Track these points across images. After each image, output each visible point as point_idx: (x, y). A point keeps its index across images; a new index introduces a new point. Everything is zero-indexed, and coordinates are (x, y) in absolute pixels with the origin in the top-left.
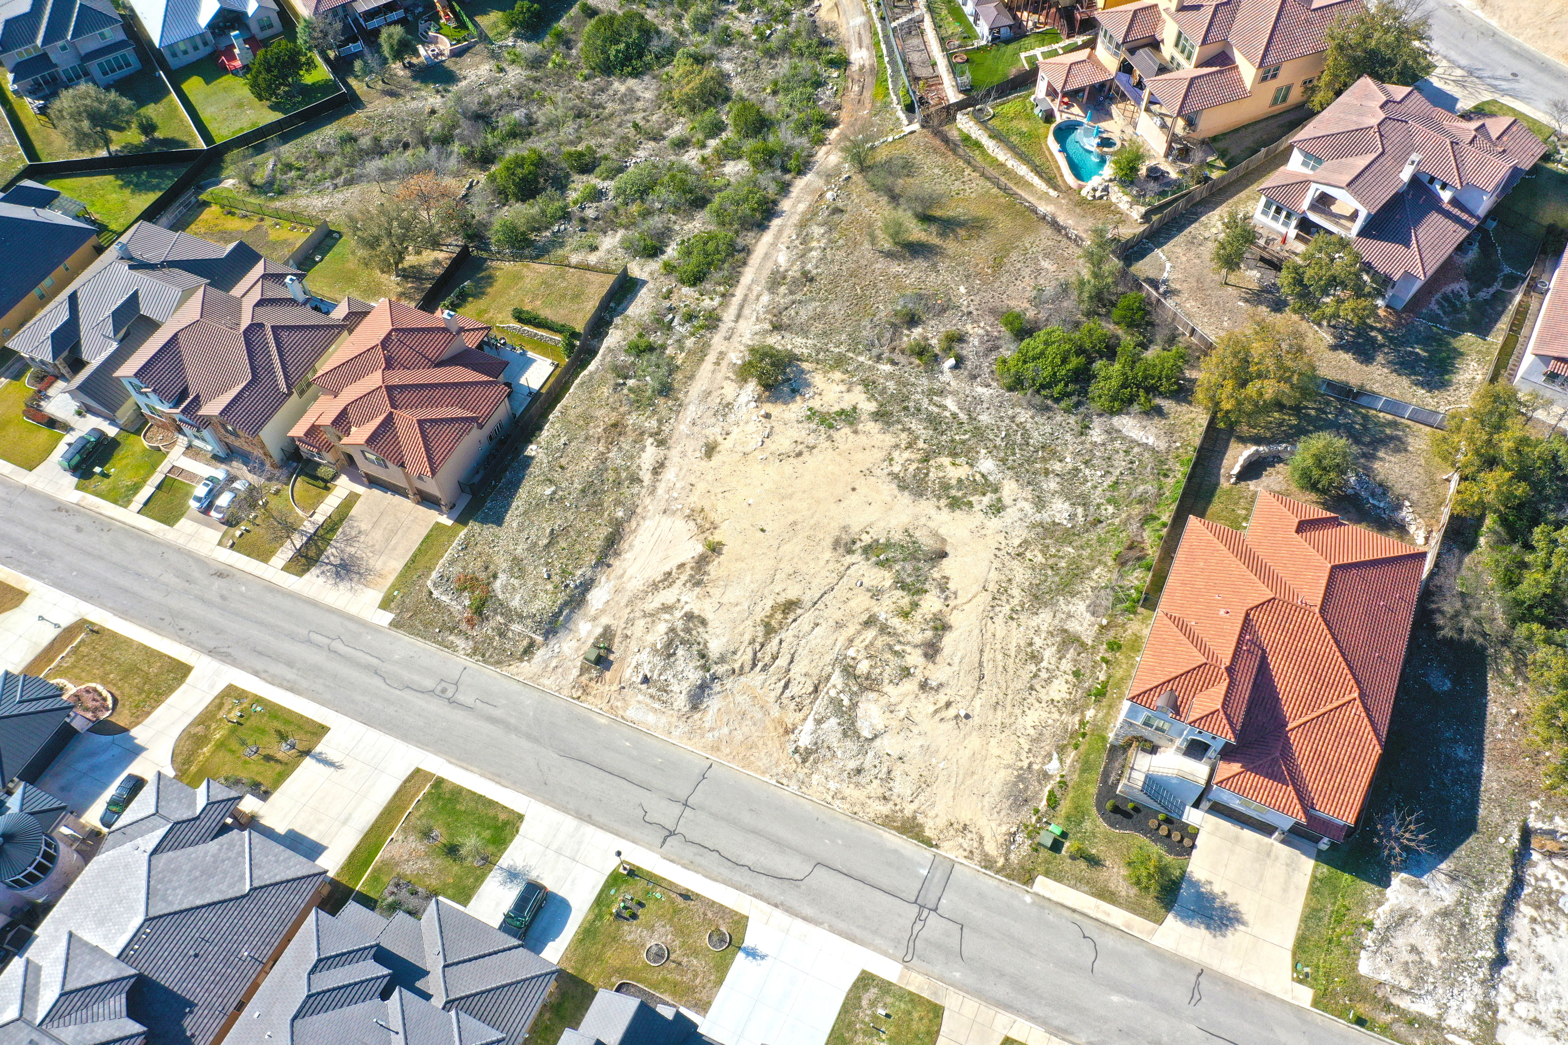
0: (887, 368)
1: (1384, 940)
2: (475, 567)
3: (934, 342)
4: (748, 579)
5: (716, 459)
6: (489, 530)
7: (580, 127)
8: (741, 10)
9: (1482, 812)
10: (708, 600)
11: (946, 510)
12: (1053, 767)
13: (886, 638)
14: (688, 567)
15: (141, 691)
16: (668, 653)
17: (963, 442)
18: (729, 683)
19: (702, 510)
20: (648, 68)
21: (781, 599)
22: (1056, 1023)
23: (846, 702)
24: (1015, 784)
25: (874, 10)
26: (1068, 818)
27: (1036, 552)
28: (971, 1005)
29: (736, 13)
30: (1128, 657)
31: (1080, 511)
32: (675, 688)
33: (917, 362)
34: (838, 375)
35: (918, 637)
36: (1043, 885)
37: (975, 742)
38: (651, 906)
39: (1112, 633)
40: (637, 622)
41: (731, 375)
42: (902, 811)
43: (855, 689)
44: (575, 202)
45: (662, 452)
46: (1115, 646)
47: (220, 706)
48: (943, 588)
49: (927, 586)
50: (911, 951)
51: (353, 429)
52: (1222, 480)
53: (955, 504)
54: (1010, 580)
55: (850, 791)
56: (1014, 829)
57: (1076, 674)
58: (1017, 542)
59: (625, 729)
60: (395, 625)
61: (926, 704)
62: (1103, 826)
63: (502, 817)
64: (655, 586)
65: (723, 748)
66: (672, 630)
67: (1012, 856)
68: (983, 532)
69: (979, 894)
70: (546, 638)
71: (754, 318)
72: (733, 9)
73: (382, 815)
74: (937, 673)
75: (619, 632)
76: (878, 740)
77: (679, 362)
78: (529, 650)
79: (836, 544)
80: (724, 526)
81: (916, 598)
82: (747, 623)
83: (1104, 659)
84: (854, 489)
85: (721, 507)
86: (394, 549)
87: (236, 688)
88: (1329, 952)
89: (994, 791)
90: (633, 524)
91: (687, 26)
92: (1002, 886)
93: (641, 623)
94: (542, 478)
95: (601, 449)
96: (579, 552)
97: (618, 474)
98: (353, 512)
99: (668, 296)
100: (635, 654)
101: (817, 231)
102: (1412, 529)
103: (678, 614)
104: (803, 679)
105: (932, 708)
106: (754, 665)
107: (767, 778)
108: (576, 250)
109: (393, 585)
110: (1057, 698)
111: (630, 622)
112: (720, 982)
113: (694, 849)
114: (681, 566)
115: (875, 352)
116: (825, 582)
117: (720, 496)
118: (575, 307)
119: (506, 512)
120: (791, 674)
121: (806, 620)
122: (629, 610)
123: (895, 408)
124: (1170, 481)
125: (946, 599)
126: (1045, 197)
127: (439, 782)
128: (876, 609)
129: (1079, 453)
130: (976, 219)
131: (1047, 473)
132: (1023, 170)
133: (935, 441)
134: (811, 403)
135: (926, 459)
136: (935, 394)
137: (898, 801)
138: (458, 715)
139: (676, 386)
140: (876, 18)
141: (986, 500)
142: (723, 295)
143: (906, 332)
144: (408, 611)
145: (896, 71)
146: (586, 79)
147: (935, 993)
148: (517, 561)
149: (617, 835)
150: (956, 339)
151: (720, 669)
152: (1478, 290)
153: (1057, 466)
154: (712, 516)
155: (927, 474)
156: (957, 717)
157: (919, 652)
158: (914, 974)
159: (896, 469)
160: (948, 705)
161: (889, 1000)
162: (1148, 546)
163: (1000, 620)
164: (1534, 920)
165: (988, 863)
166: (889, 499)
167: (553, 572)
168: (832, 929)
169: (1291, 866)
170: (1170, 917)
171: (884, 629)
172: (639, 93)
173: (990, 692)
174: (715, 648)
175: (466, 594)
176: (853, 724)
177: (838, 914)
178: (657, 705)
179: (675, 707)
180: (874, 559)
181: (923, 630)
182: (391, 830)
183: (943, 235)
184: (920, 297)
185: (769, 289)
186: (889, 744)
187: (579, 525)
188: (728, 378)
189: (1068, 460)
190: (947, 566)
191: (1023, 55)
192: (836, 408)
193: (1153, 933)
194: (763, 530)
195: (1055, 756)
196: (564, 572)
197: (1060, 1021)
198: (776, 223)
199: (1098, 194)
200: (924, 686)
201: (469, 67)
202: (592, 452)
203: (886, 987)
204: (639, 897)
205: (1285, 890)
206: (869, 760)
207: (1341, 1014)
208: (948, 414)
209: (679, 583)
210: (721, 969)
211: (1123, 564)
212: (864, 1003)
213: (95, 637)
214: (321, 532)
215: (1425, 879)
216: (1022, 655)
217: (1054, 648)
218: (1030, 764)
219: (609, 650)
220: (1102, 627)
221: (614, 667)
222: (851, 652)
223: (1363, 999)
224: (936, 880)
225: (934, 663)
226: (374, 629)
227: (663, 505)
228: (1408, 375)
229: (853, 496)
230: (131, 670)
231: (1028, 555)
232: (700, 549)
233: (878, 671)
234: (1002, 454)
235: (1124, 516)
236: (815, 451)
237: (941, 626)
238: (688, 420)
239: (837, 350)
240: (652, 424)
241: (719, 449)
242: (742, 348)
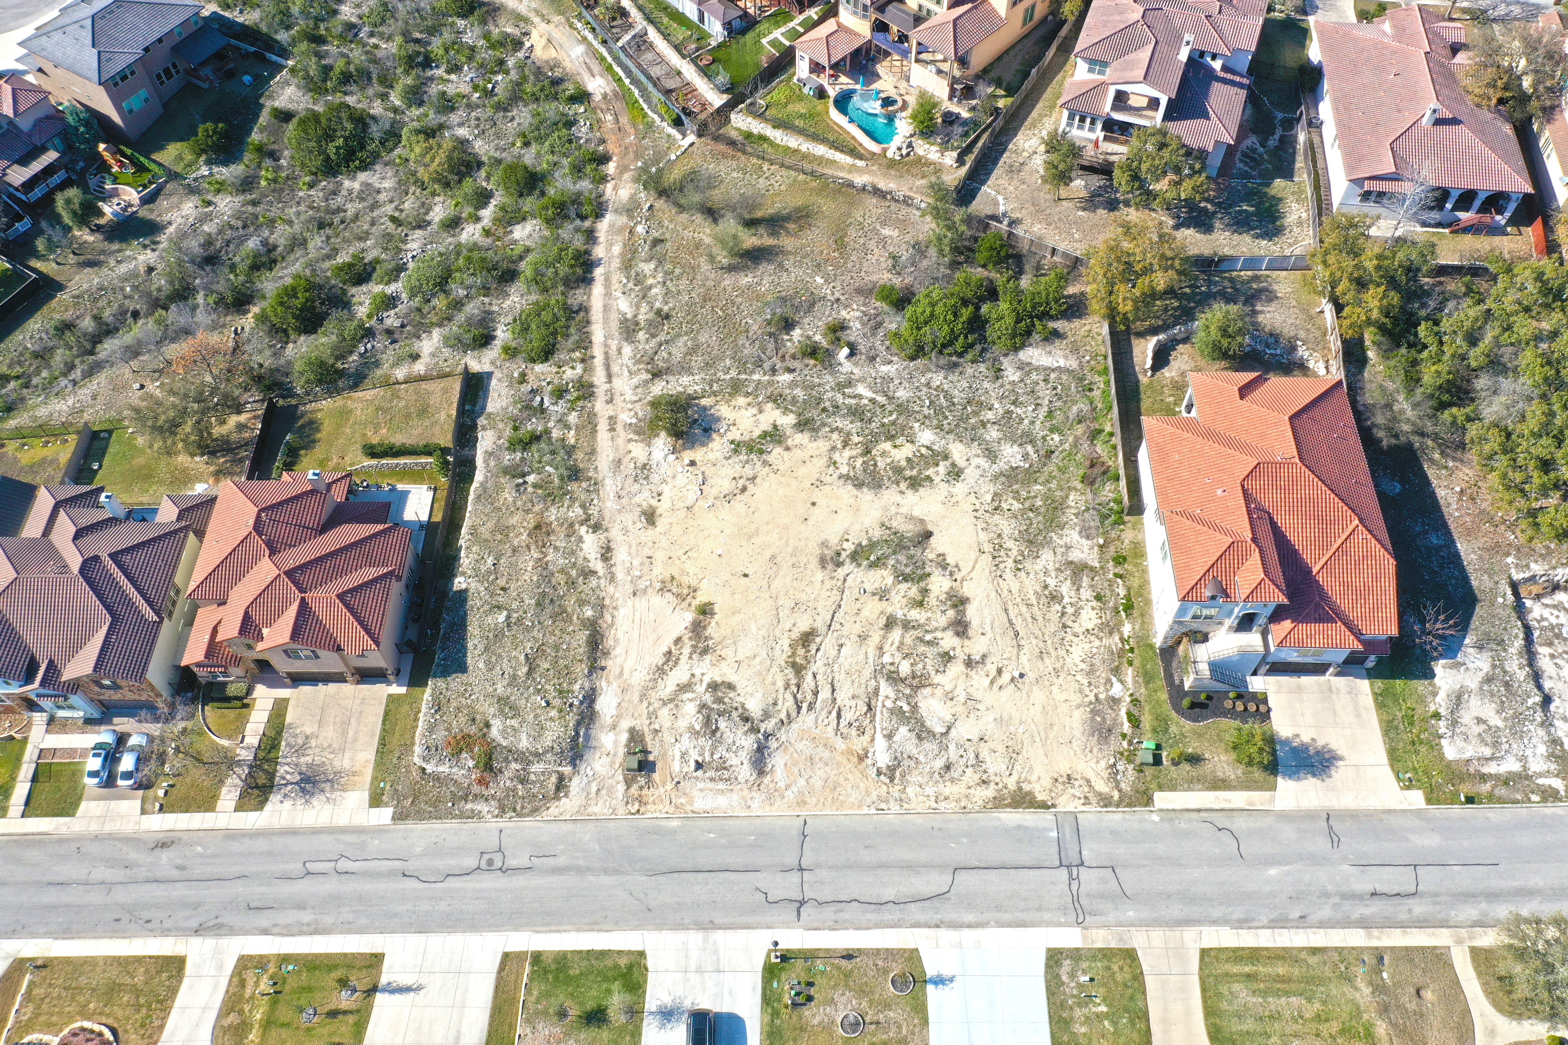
0: (785, 378)
1: (1454, 723)
2: (459, 724)
3: (818, 338)
4: (753, 627)
5: (662, 524)
6: (456, 681)
7: (328, 238)
8: (449, 72)
9: (1474, 583)
10: (724, 664)
11: (909, 493)
12: (1117, 689)
13: (912, 632)
14: (685, 639)
15: (138, 1008)
16: (710, 729)
17: (894, 423)
18: (783, 736)
19: (673, 578)
20: (376, 157)
21: (795, 635)
22: (1235, 916)
23: (906, 708)
24: (1093, 719)
25: (590, 37)
26: (1154, 730)
27: (1010, 501)
28: (1157, 935)
29: (446, 76)
30: (1136, 565)
31: (1029, 448)
32: (733, 761)
33: (812, 362)
34: (741, 401)
35: (943, 621)
36: (1163, 799)
37: (1039, 696)
38: (819, 981)
39: (1112, 549)
40: (659, 713)
41: (631, 436)
42: (1006, 787)
43: (908, 691)
44: (370, 316)
45: (602, 536)
46: (1120, 560)
47: (242, 984)
48: (944, 566)
49: (928, 570)
50: (1080, 911)
51: (265, 631)
52: (1140, 377)
53: (915, 484)
54: (999, 535)
55: (948, 789)
56: (1112, 761)
57: (1098, 598)
58: (989, 498)
59: (702, 823)
60: (399, 817)
61: (979, 680)
62: (1188, 725)
63: (623, 962)
64: (661, 671)
65: (808, 800)
66: (703, 706)
67: (1123, 785)
68: (954, 500)
69: (1112, 832)
70: (575, 766)
71: (626, 373)
72: (440, 72)
73: (492, 1016)
74: (976, 646)
75: (646, 730)
76: (953, 730)
77: (572, 441)
78: (561, 785)
79: (823, 562)
80: (704, 585)
81: (922, 584)
82: (773, 670)
83: (1116, 575)
84: (814, 504)
85: (691, 567)
86: (355, 740)
87: (251, 958)
88: (1417, 752)
89: (1077, 733)
90: (608, 618)
91: (398, 103)
92: (1127, 816)
93: (664, 713)
94: (486, 607)
95: (536, 555)
96: (566, 667)
97: (567, 574)
98: (289, 719)
99: (523, 378)
100: (673, 745)
101: (648, 268)
102: (1311, 364)
103: (701, 689)
104: (853, 703)
105: (987, 681)
106: (799, 708)
107: (865, 810)
108: (397, 363)
109: (374, 778)
110: (1090, 627)
111: (652, 715)
112: (925, 1022)
113: (832, 908)
114: (678, 641)
115: (767, 365)
116: (829, 602)
117: (684, 558)
118: (427, 422)
119: (465, 655)
120: (839, 702)
121: (828, 645)
122: (645, 704)
123: (814, 413)
124: (1096, 393)
125: (951, 574)
126: (852, 169)
127: (537, 957)
128: (890, 610)
129: (1003, 397)
130: (798, 210)
131: (984, 424)
132: (820, 150)
133: (867, 432)
134: (730, 436)
135: (867, 452)
136: (845, 386)
137: (998, 779)
138: (519, 881)
139: (581, 466)
140: (595, 43)
141: (942, 468)
142: (583, 361)
143: (786, 337)
144: (406, 798)
145: (643, 90)
146: (311, 186)
147: (1121, 939)
148: (503, 701)
149: (748, 928)
150: (837, 329)
151: (769, 726)
152: (1266, 140)
153: (990, 415)
154: (685, 580)
155: (875, 465)
156: (1013, 680)
157: (950, 633)
158: (1094, 931)
159: (844, 470)
160: (1000, 671)
161: (1085, 965)
162: (1106, 459)
163: (1008, 575)
164: (1552, 656)
165: (1106, 801)
166: (852, 501)
167: (550, 698)
168: (1000, 924)
169: (1353, 692)
170: (1279, 779)
171: (907, 625)
172: (377, 185)
173: (1030, 645)
174: (754, 707)
175: (464, 755)
176: (923, 725)
177: (998, 908)
178: (721, 786)
179: (741, 779)
180: (865, 563)
181: (943, 612)
182: (512, 1027)
183: (774, 234)
184: (784, 300)
185: (627, 340)
186: (965, 730)
187: (551, 640)
188: (630, 441)
189: (996, 406)
190: (938, 544)
191: (764, 41)
192: (757, 433)
193: (1272, 800)
194: (746, 575)
195: (1114, 679)
196: (561, 692)
197: (1238, 914)
198: (598, 272)
199: (904, 152)
200: (969, 663)
201: (168, 210)
202: (528, 562)
203: (1076, 955)
204: (804, 977)
205: (1358, 715)
206: (953, 753)
207: (1453, 799)
208: (866, 402)
209: (684, 658)
210: (920, 1009)
211: (1092, 483)
212: (1065, 978)
213: (43, 973)
214: (261, 754)
215: (1460, 658)
216: (1043, 600)
217: (1069, 582)
218: (1096, 696)
219: (645, 752)
220: (1101, 547)
221: (659, 766)
222: (887, 659)
223: (1462, 780)
224: (1068, 837)
225: (968, 638)
226: (378, 831)
227: (629, 588)
228: (1247, 232)
229: (816, 510)
230: (112, 991)
231: (1005, 506)
232: (689, 616)
233: (920, 666)
234: (935, 422)
235: (1071, 439)
236: (757, 481)
237: (959, 602)
238: (612, 495)
239: (728, 377)
240: (577, 512)
241: (658, 512)
242: (630, 406)
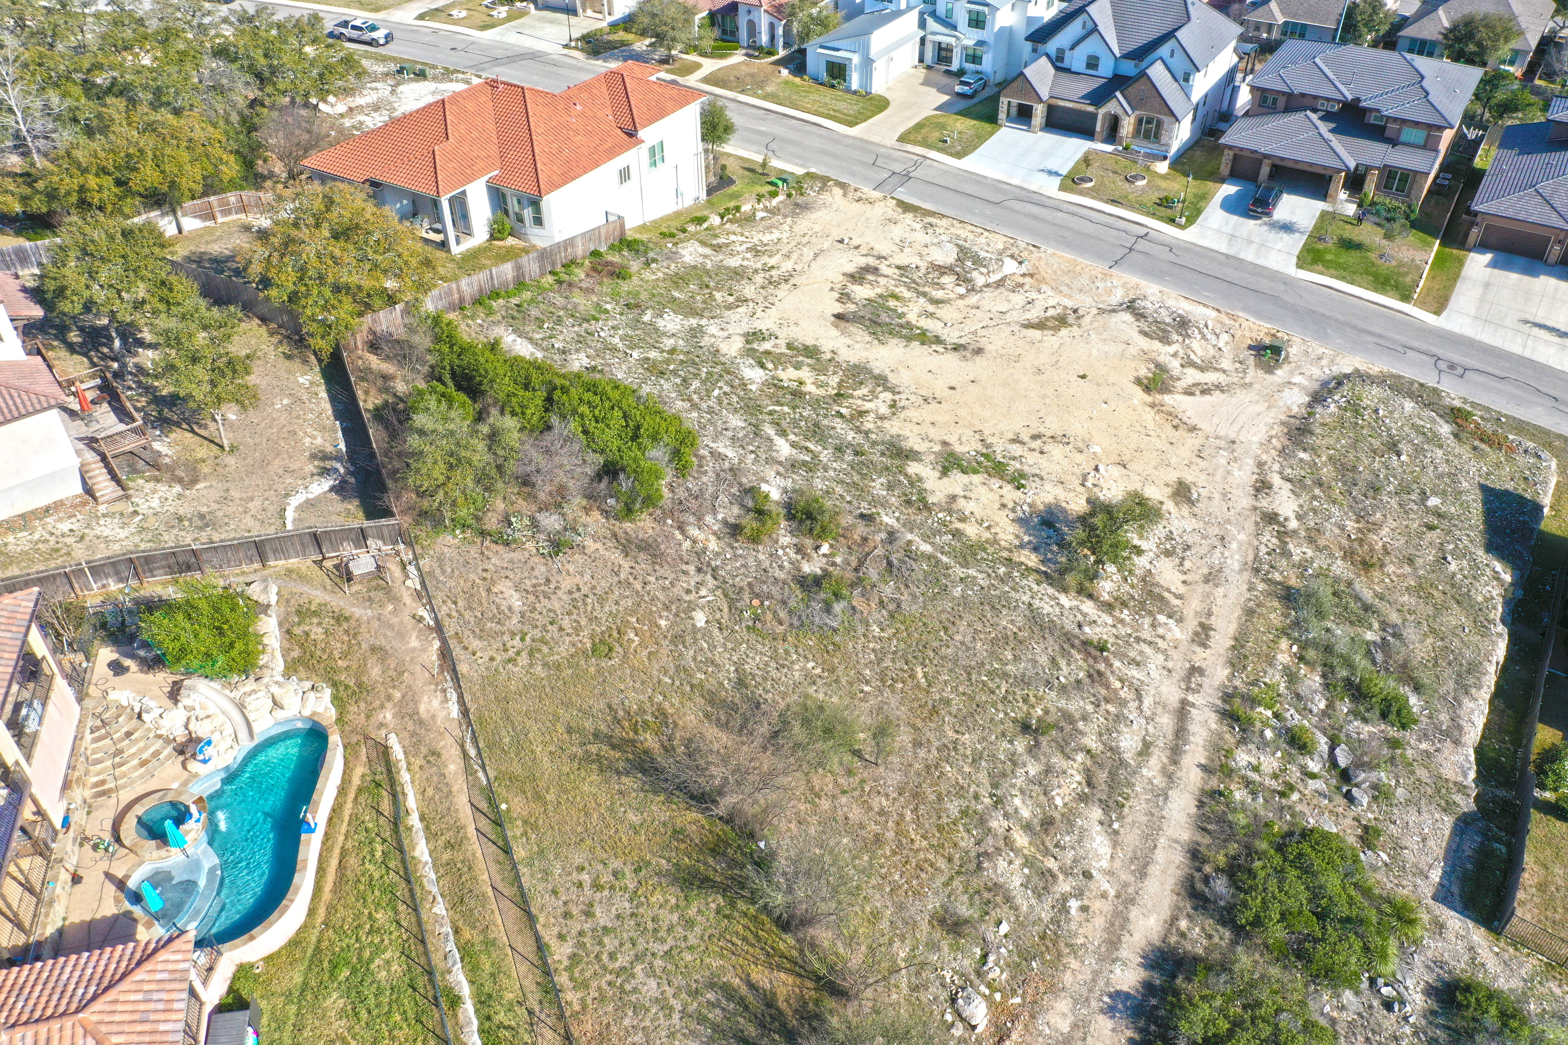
10: (1144, 349)
11: (824, 349)
12: (762, 213)
13: (920, 290)
17: (778, 403)
19: (1176, 427)
23: (968, 263)
34: (971, 530)
36: (798, 171)
38: (1149, 204)
48: (846, 296)
49: (865, 301)
50: (918, 162)
53: (810, 353)
56: (813, 193)
61: (881, 251)
63: (1319, 268)
64: (1219, 388)
65: (1100, 275)
67: (819, 184)
71: (1147, 702)
74: (865, 260)
75: (1252, 369)
76: (934, 242)
77: (1284, 644)
79: (978, 352)
80: (1138, 401)
83: (684, 232)
84: (952, 388)
85: (1148, 422)
95: (1375, 538)
112: (1079, 163)
113: (1115, 227)
116: (993, 333)
121: (1016, 317)
125: (843, 289)
129: (616, 358)
131: (671, 350)
134: (1020, 496)
136: (804, 463)
138: (1418, 345)
141: (765, 346)
142: (1228, 772)
147: (902, 145)
149: (1195, 244)
150: (744, 532)
158: (917, 153)
159: (885, 395)
160: (857, 247)
161: (939, 146)
165: (842, 184)
166: (901, 370)
173: (809, 248)
176: (961, 251)
177: (979, 182)
180: (928, 334)
181: (876, 282)
186: (924, 240)
188: (1179, 597)
189: (634, 356)
190: (835, 307)
192: (977, 479)
194: (1083, 377)
195: (757, 218)
196: (1356, 412)
202: (1389, 536)
203: (941, 149)
204: (1161, 209)
208: (792, 437)
210: (1078, 168)
212: (959, 147)
222: (961, 290)
224: (890, 185)
225: (867, 264)
229: (953, 383)
233: (930, 276)
234: (726, 377)
236: (1011, 437)
238: (1234, 546)
239: (972, 572)
240: (1298, 550)
241: (1169, 490)
242: (1161, 644)
